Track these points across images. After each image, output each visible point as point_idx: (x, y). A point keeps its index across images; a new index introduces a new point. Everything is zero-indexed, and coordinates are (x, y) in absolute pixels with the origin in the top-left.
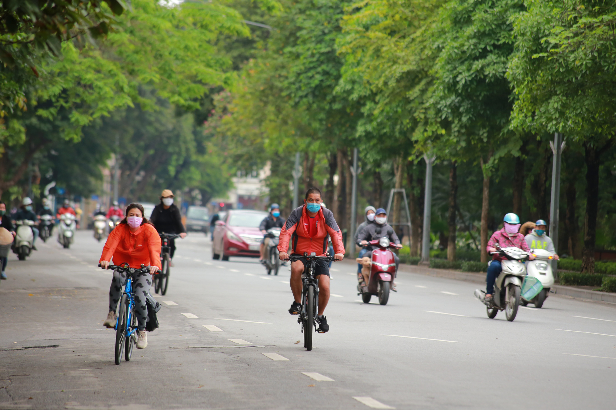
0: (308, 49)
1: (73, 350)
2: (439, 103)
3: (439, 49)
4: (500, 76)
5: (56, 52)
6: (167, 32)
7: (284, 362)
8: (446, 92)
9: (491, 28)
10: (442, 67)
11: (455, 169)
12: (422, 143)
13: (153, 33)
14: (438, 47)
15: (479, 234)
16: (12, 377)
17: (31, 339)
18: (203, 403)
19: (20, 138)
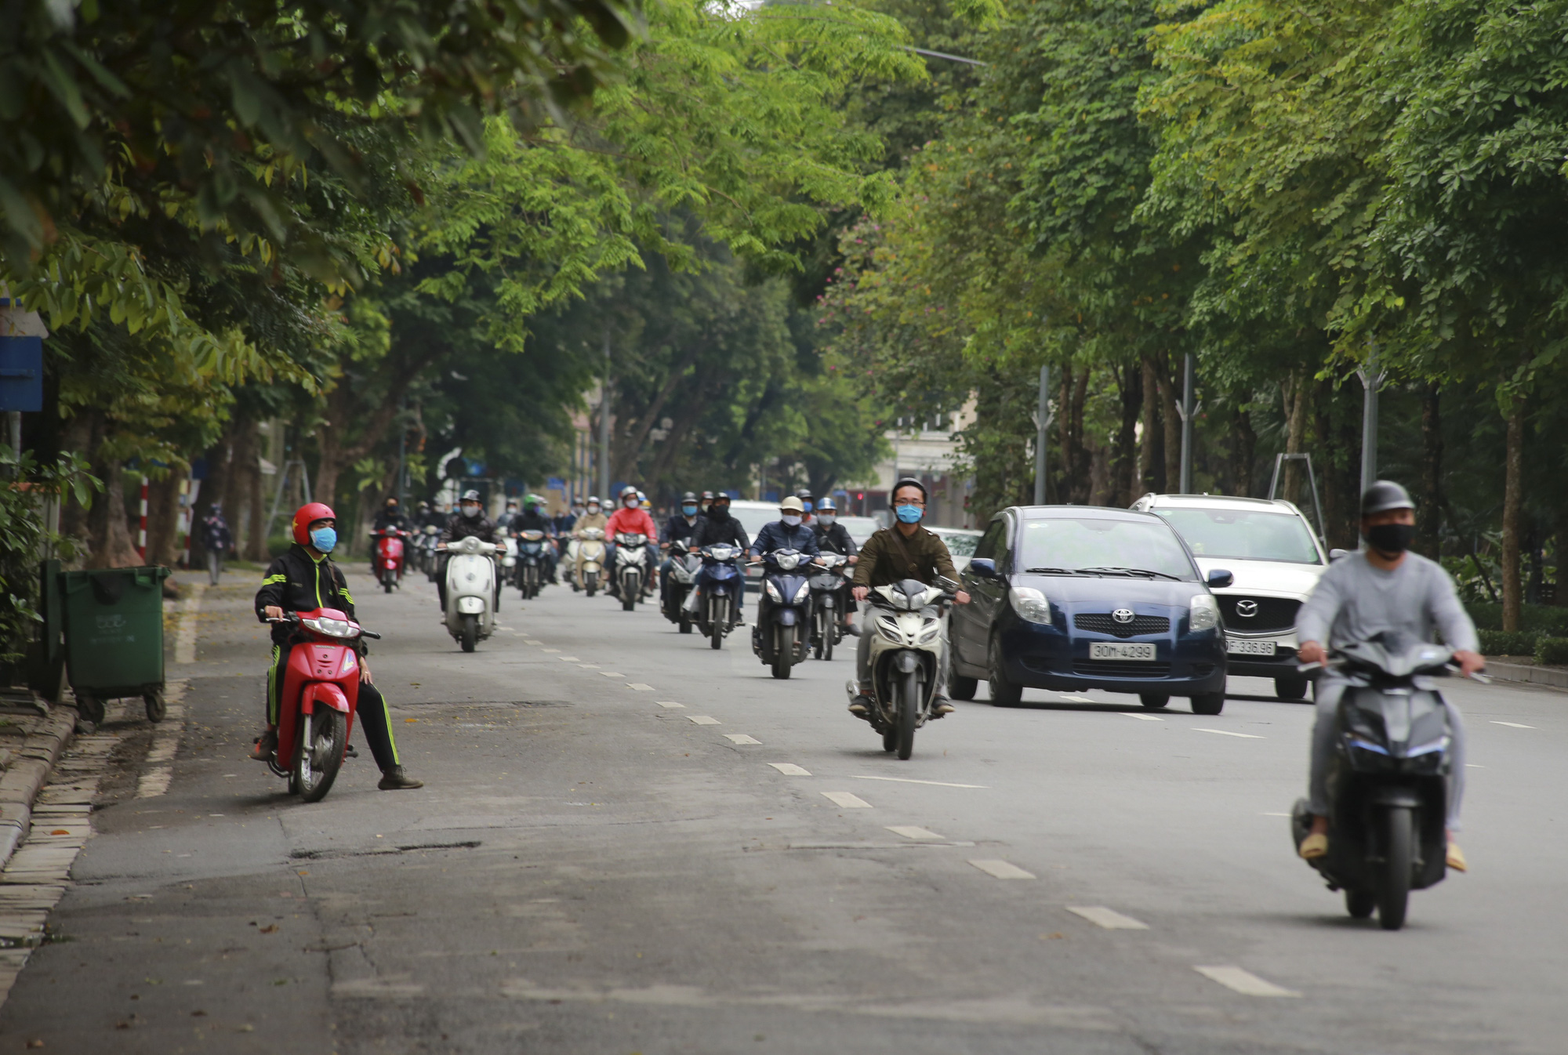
0: (1070, 115)
1: (515, 853)
2: (1395, 242)
3: (1395, 108)
4: (1548, 170)
5: (471, 142)
6: (728, 78)
7: (1023, 881)
8: (1413, 212)
9: (1524, 53)
10: (1403, 151)
11: (1435, 400)
12: (1350, 338)
13: (692, 82)
14: (1393, 100)
15: (1498, 563)
16: (374, 920)
17: (416, 827)
18: (831, 982)
19: (380, 343)
